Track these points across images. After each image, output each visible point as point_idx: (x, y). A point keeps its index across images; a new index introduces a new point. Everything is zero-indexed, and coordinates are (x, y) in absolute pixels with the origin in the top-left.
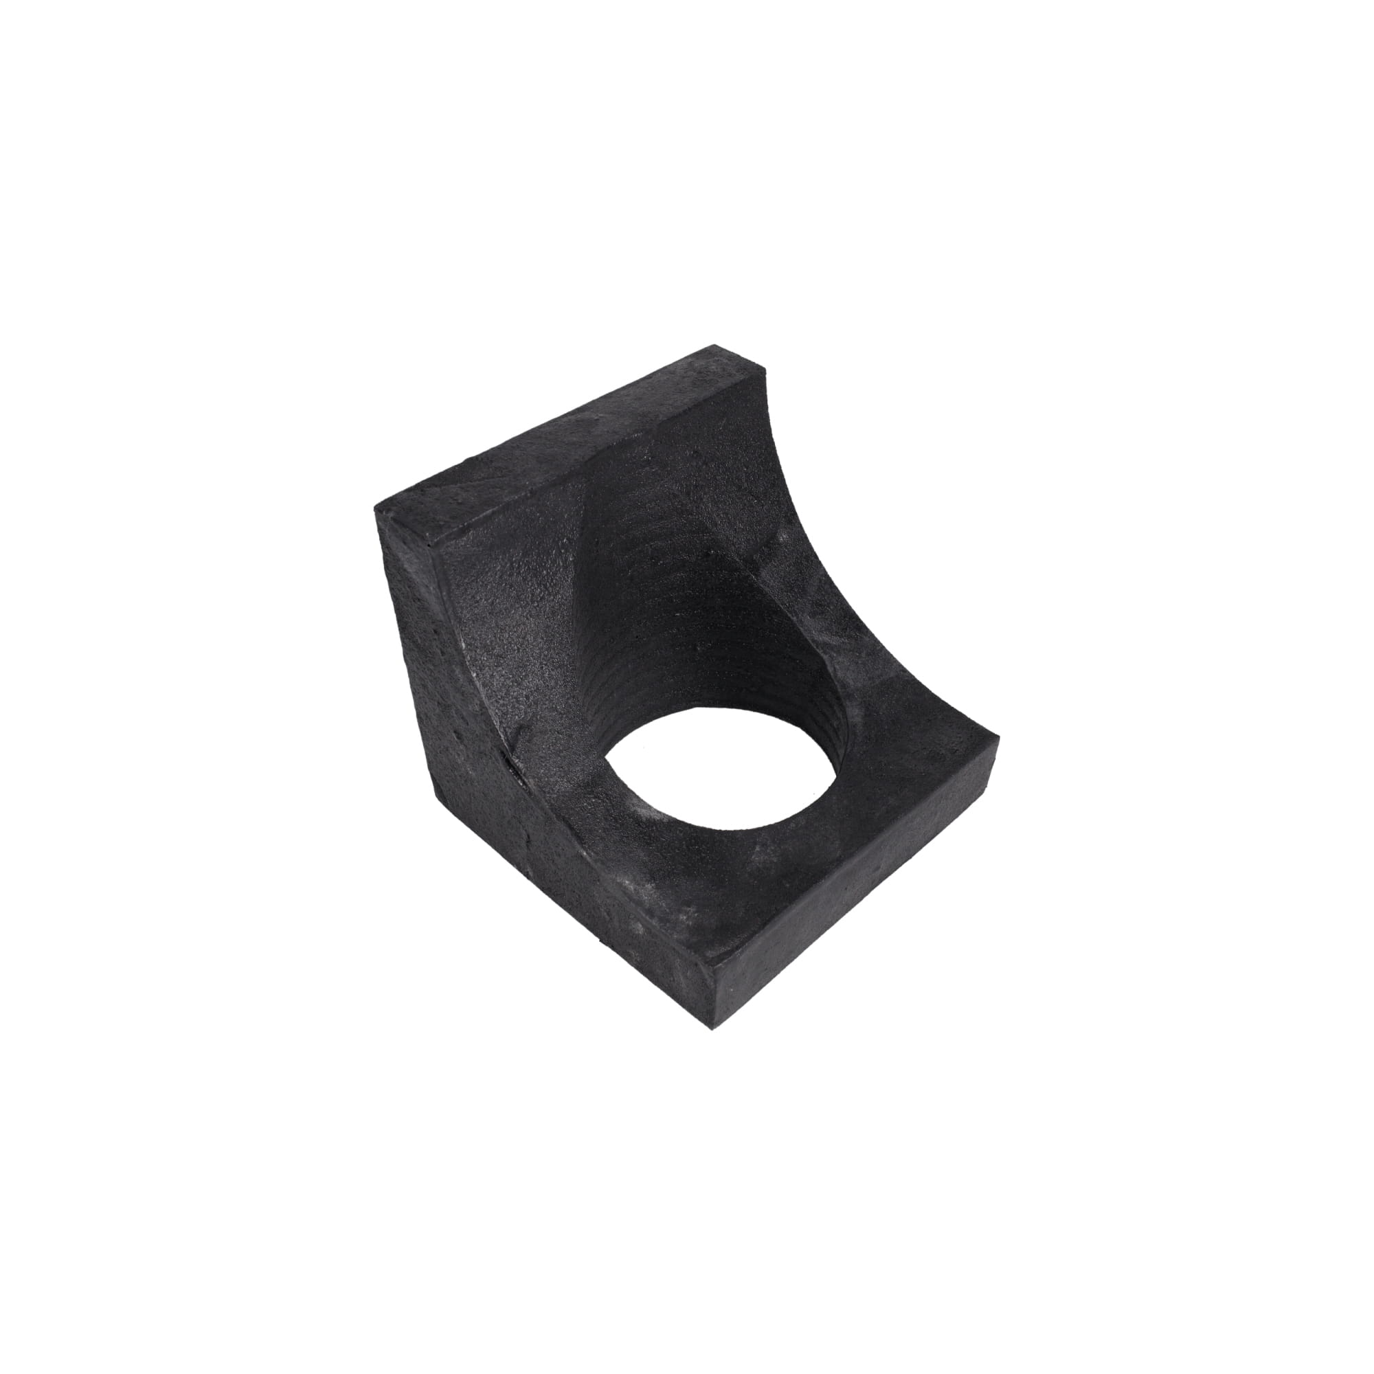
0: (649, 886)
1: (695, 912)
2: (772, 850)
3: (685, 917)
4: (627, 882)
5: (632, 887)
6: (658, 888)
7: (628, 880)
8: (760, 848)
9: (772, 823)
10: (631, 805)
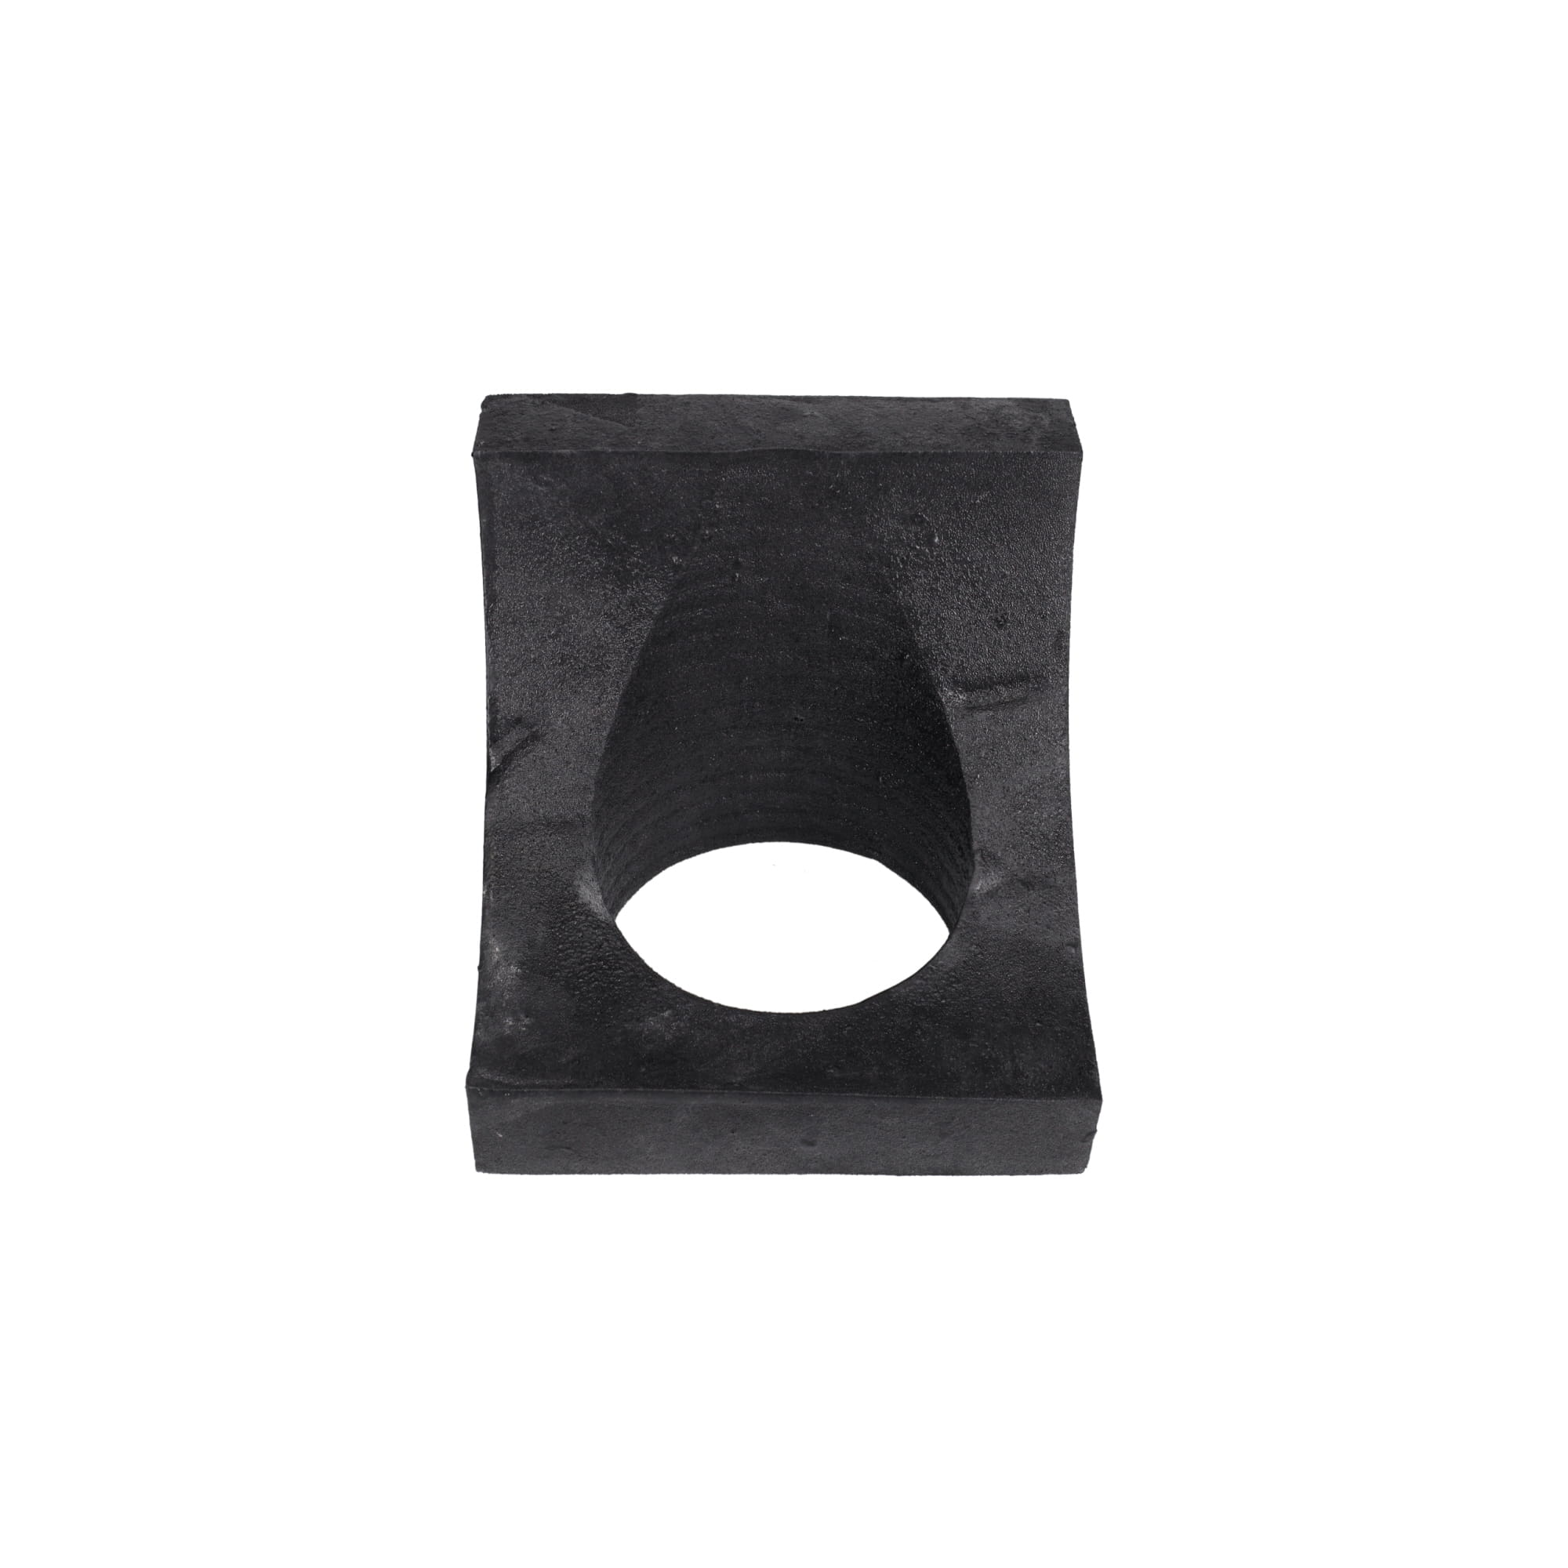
0: (514, 969)
1: (525, 1026)
2: (678, 1026)
3: (511, 1023)
4: (497, 949)
5: (496, 958)
6: (522, 977)
7: (500, 949)
8: (670, 1015)
9: (715, 1001)
10: (579, 877)
